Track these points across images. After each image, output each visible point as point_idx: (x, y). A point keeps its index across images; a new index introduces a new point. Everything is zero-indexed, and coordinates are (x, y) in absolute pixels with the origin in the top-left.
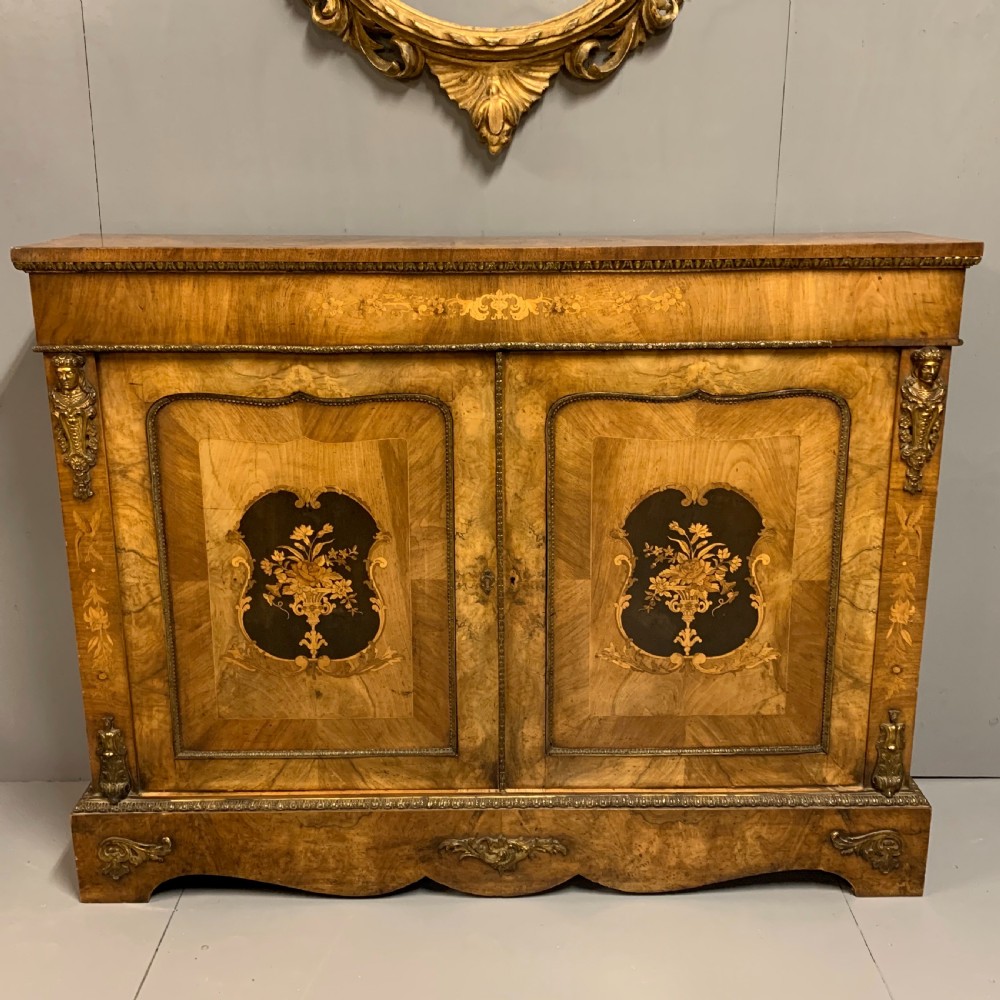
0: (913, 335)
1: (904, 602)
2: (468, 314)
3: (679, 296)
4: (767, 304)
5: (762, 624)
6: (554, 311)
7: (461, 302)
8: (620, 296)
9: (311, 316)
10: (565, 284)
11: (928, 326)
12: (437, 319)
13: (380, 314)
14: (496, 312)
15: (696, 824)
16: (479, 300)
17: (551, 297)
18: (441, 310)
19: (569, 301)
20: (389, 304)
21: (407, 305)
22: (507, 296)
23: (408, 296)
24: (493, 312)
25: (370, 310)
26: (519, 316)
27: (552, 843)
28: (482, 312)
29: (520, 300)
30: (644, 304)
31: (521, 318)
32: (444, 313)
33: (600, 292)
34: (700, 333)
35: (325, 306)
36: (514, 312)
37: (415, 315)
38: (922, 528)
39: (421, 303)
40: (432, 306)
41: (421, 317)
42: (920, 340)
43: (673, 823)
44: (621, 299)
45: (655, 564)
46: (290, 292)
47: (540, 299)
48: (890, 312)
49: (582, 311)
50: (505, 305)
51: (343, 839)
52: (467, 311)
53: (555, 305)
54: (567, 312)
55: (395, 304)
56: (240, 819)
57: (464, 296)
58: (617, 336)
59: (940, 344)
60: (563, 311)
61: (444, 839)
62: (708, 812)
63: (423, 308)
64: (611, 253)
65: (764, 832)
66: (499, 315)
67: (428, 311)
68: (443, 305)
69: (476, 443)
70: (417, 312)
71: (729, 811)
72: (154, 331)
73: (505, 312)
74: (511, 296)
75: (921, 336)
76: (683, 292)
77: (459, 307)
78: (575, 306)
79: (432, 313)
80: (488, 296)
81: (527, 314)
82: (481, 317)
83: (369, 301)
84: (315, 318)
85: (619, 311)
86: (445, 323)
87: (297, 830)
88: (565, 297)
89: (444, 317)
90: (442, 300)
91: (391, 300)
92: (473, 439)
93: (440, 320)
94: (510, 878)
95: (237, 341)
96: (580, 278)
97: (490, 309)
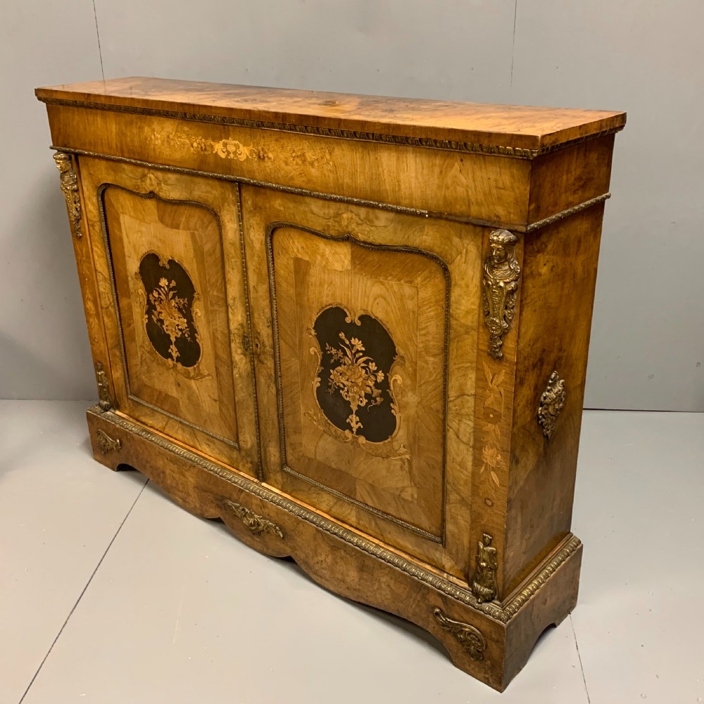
0: (490, 217)
1: (492, 448)
2: (217, 152)
3: (328, 156)
4: (383, 171)
5: (399, 429)
6: (259, 157)
7: (212, 143)
8: (294, 151)
9: (147, 142)
10: (264, 137)
11: (500, 211)
12: (202, 153)
13: (176, 146)
15: (352, 556)
16: (221, 142)
17: (257, 146)
18: (204, 148)
19: (266, 150)
20: (180, 139)
21: (188, 141)
22: (234, 142)
23: (188, 135)
24: (229, 153)
25: (172, 143)
26: (242, 158)
27: (275, 528)
28: (224, 152)
29: (241, 145)
30: (309, 159)
32: (205, 149)
33: (282, 147)
34: (343, 189)
35: (153, 137)
36: (240, 154)
37: (192, 149)
38: (504, 390)
39: (194, 142)
40: (199, 144)
41: (195, 151)
42: (495, 222)
43: (338, 549)
44: (295, 154)
45: (333, 361)
46: (138, 126)
47: (251, 147)
48: (470, 193)
49: (274, 160)
50: (234, 149)
51: (184, 476)
52: (216, 150)
53: (259, 152)
54: (266, 159)
55: (183, 140)
56: (144, 443)
57: (214, 140)
58: (295, 183)
59: (511, 228)
60: (264, 158)
61: (226, 498)
62: (358, 551)
63: (195, 145)
65: (392, 583)
66: (232, 156)
67: (198, 147)
68: (204, 144)
69: (233, 244)
70: (193, 147)
71: (370, 557)
72: (90, 143)
73: (235, 153)
74: (236, 142)
75: (495, 219)
76: (330, 154)
77: (212, 147)
78: (270, 155)
79: (200, 149)
80: (225, 141)
81: (246, 158)
82: (223, 156)
83: (171, 136)
84: (150, 144)
85: (295, 163)
86: (207, 157)
87: (166, 461)
88: (265, 148)
89: (206, 153)
90: (203, 140)
91: (181, 137)
93: (204, 154)
94: (258, 539)
95: (121, 154)
96: (271, 135)
97: (227, 150)
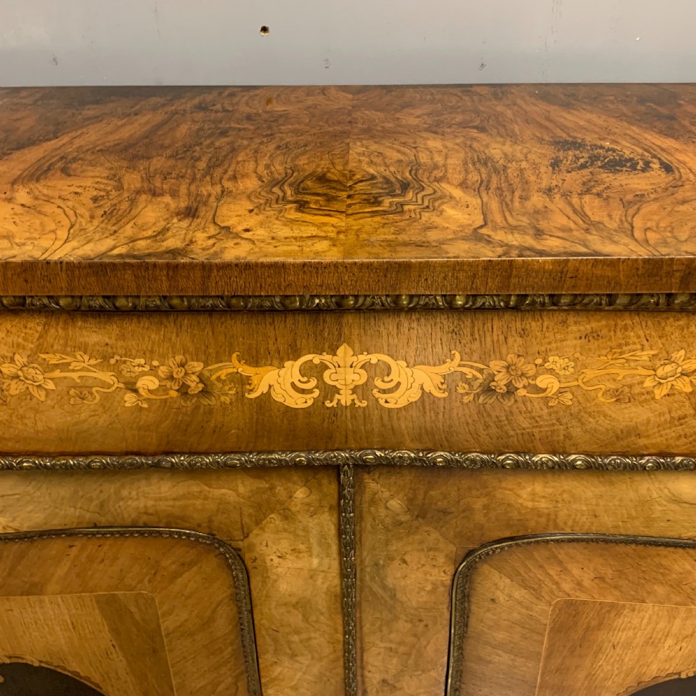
2: (267, 396)
6: (489, 391)
7: (246, 370)
8: (669, 360)
10: (523, 333)
12: (189, 404)
13: (40, 395)
14: (336, 390)
16: (293, 365)
17: (481, 361)
19: (531, 371)
20: (57, 373)
21: (107, 377)
22: (363, 358)
23: (106, 358)
24: (330, 391)
26: (397, 401)
28: (303, 391)
31: (402, 403)
32: (205, 392)
33: (616, 351)
36: (384, 392)
37: (130, 399)
39: (143, 374)
40: (171, 378)
41: (147, 400)
44: (668, 368)
47: (452, 367)
49: (560, 392)
50: (361, 378)
52: (263, 389)
53: (492, 377)
54: (522, 392)
55: (75, 375)
57: (255, 359)
58: (642, 442)
60: (511, 391)
63: (148, 383)
64: (670, 274)
66: (345, 398)
67: (163, 389)
68: (201, 379)
69: (302, 605)
70: (136, 391)
73: (362, 390)
74: (374, 358)
77: (244, 381)
79: (174, 394)
80: (317, 359)
81: (416, 396)
82: (298, 402)
85: (660, 392)
86: (210, 411)
88: (521, 362)
89: (205, 402)
90: (198, 366)
91: (65, 367)
92: (294, 600)
93: (197, 408)
96: (564, 322)
97: (322, 385)
